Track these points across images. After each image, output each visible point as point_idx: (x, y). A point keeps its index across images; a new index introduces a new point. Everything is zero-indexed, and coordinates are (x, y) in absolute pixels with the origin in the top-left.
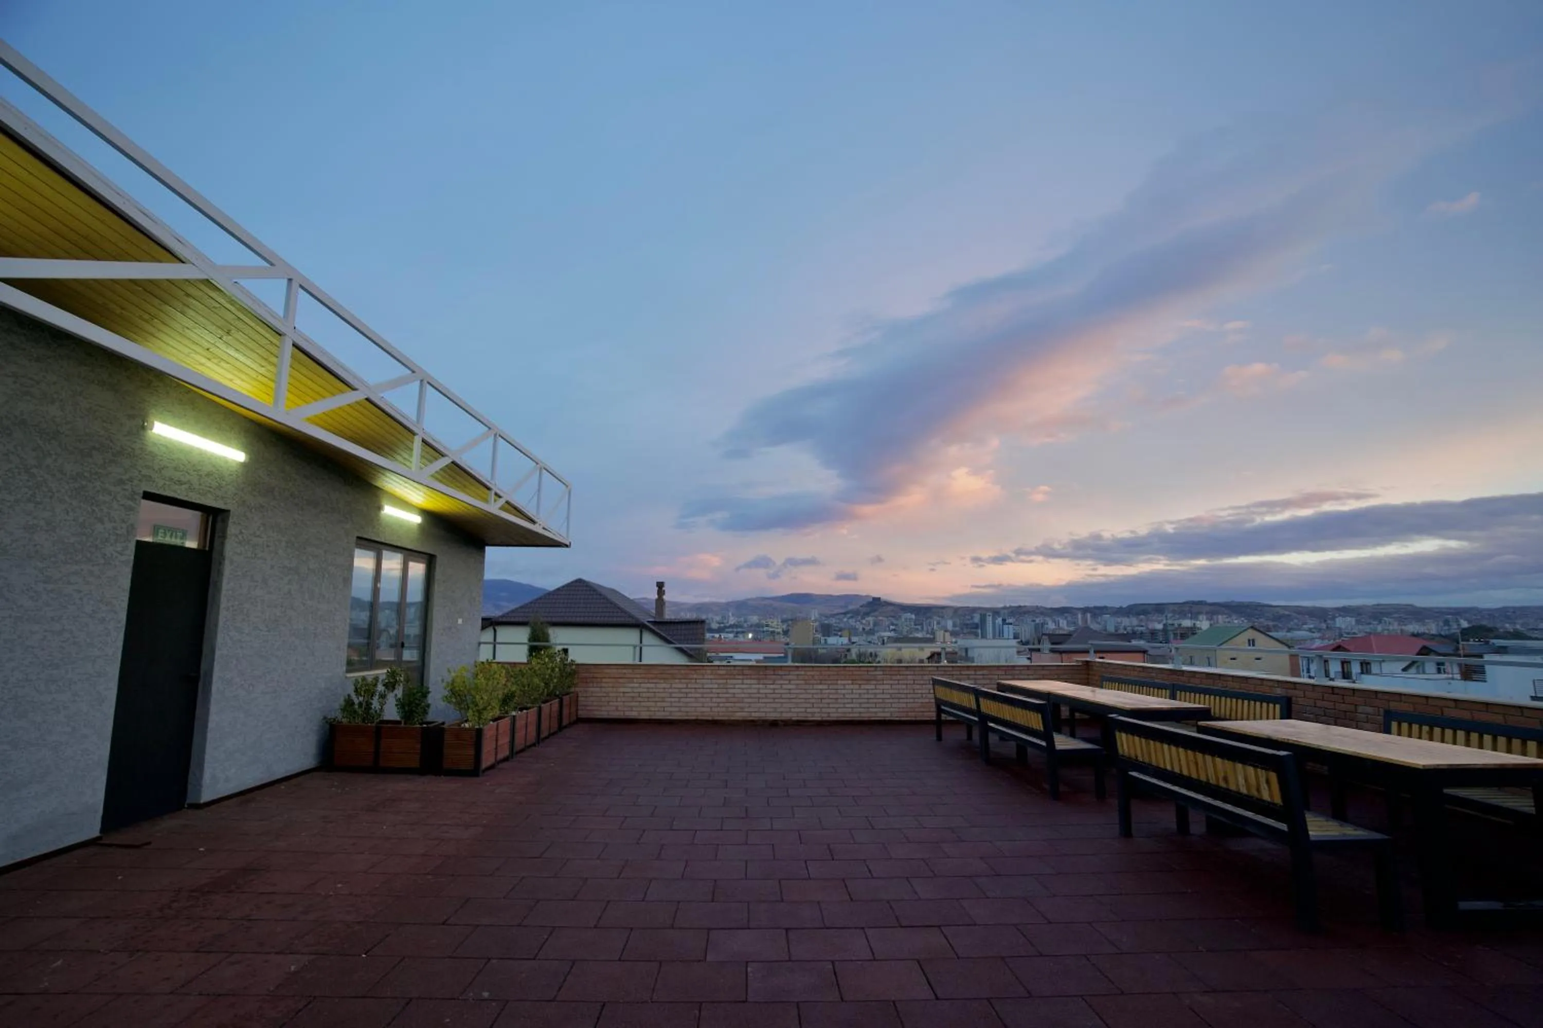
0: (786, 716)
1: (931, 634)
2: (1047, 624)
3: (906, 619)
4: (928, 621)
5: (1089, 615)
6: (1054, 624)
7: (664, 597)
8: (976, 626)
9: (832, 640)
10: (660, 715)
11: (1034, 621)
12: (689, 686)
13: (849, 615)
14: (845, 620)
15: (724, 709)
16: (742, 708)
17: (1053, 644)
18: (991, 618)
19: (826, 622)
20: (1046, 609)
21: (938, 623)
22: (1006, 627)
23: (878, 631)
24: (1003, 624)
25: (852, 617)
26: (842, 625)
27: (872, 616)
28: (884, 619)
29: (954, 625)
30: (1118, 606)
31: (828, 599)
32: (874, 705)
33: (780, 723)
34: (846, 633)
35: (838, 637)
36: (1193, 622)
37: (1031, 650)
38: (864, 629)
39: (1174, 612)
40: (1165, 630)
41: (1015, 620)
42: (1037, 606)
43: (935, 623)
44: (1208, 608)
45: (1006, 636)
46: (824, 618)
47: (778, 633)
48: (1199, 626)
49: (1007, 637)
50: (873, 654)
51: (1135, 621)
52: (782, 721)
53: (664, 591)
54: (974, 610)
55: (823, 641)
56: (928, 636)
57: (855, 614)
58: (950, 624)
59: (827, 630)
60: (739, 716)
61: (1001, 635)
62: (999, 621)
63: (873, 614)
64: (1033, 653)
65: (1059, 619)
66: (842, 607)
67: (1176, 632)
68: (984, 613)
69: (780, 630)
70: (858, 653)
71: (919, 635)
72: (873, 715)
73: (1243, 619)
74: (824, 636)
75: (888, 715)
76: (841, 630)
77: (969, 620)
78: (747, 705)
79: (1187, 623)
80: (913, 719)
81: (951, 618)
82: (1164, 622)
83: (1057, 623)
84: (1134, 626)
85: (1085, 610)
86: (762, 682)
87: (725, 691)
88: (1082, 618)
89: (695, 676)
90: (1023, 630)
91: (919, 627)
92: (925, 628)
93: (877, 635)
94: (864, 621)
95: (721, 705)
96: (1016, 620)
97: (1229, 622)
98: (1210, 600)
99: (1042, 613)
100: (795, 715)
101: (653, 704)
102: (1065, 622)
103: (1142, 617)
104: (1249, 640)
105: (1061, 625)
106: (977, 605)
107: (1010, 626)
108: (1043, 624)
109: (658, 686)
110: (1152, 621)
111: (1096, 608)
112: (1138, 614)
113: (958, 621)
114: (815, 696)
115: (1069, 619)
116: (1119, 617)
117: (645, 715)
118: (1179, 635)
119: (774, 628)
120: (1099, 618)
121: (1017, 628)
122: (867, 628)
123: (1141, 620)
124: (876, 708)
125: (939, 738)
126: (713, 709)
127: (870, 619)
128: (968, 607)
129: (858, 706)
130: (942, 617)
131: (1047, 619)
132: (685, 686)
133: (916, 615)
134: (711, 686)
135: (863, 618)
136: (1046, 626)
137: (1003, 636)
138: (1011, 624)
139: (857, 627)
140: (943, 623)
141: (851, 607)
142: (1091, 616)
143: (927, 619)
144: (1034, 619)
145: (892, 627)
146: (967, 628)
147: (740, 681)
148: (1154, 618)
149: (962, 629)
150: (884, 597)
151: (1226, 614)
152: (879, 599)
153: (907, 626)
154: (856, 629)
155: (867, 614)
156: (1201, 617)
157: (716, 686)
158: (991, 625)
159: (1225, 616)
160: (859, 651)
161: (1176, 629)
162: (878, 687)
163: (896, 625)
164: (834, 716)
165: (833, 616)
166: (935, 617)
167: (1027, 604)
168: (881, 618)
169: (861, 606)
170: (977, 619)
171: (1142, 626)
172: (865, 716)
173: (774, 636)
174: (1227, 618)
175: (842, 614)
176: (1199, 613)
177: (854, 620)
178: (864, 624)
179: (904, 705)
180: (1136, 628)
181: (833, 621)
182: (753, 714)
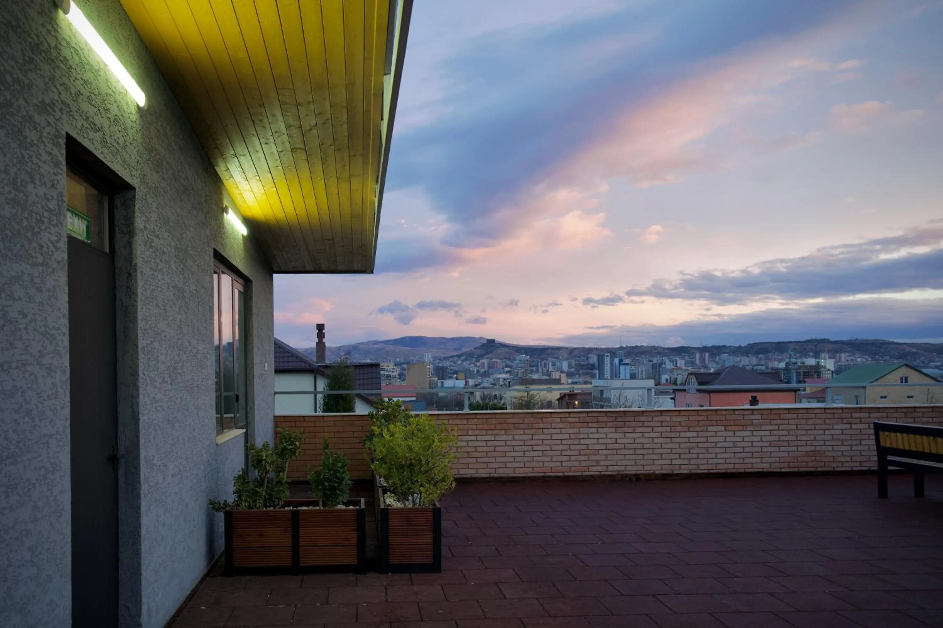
0: (649, 469)
1: (547, 376)
2: (665, 364)
3: (521, 361)
4: (543, 362)
5: (707, 354)
6: (672, 364)
7: (324, 340)
8: (593, 367)
9: (448, 383)
10: (502, 472)
11: (650, 361)
12: (535, 437)
13: (463, 358)
14: (459, 362)
15: (577, 464)
16: (598, 461)
17: (700, 384)
18: (609, 358)
19: (441, 365)
20: (664, 348)
21: (554, 364)
22: (622, 367)
23: (493, 374)
24: (620, 365)
25: (465, 360)
26: (456, 368)
27: (488, 358)
28: (498, 361)
29: (570, 366)
30: (737, 345)
31: (441, 342)
32: (750, 455)
33: (641, 477)
34: (461, 375)
35: (454, 380)
36: (818, 360)
37: (675, 391)
38: (478, 371)
39: (794, 350)
40: (787, 369)
41: (630, 360)
42: (654, 346)
43: (550, 364)
44: (831, 346)
45: (622, 376)
46: (438, 361)
47: (395, 377)
48: (822, 364)
49: (624, 378)
50: (498, 396)
51: (754, 360)
52: (645, 475)
53: (324, 333)
54: (590, 350)
55: (439, 385)
56: (544, 377)
57: (469, 356)
58: (565, 366)
59: (441, 373)
60: (595, 470)
61: (618, 375)
62: (616, 361)
63: (487, 356)
64: (677, 393)
65: (678, 359)
66: (455, 349)
67: (799, 371)
68: (601, 353)
69: (396, 374)
70: (482, 395)
71: (536, 377)
72: (750, 466)
73: (867, 357)
74: (439, 379)
75: (767, 465)
76: (456, 372)
77: (584, 360)
78: (604, 457)
79: (811, 362)
80: (796, 470)
81: (567, 359)
82: (787, 360)
83: (675, 363)
84: (754, 366)
85: (704, 350)
86: (620, 430)
87: (577, 442)
88: (700, 358)
89: (541, 426)
90: (640, 370)
91: (534, 369)
92: (540, 370)
93: (492, 377)
94: (478, 364)
95: (573, 458)
96: (632, 361)
97: (852, 360)
98: (832, 339)
99: (659, 353)
100: (659, 467)
101: (493, 460)
102: (683, 362)
103: (761, 356)
104: (902, 378)
105: (679, 365)
106: (593, 346)
107: (628, 367)
108: (660, 364)
109: (498, 438)
110: (771, 359)
111: (714, 347)
112: (758, 353)
113: (573, 362)
114: (683, 445)
115: (687, 358)
116: (738, 356)
117: (483, 473)
118: (802, 373)
119: (390, 371)
120: (717, 357)
121: (633, 368)
122: (482, 371)
123: (761, 359)
124: (752, 457)
125: (883, 493)
126: (564, 464)
127: (485, 361)
128: (584, 348)
129: (732, 455)
130: (558, 358)
131: (665, 359)
132: (530, 437)
133: (530, 356)
134: (560, 437)
135: (477, 360)
136: (663, 366)
137: (619, 377)
138: (627, 364)
139: (471, 369)
140: (558, 364)
141: (464, 350)
142: (710, 356)
143: (542, 360)
144: (651, 359)
145: (507, 369)
146: (582, 369)
147: (594, 430)
148: (773, 357)
149: (577, 370)
150: (498, 339)
151: (848, 352)
152: (493, 341)
153: (522, 368)
154: (472, 372)
155: (481, 356)
156: (823, 355)
157: (567, 436)
158: (609, 365)
159: (847, 354)
160: (484, 393)
161: (799, 368)
162: (755, 433)
163: (511, 367)
164: (704, 468)
165: (446, 358)
166: (550, 359)
167: (645, 344)
168: (494, 360)
169: (475, 348)
170: (594, 359)
171: (762, 365)
172: (740, 468)
173: (390, 380)
174: (850, 356)
175: (457, 356)
176: (822, 351)
177: (468, 362)
178: (479, 367)
179: (786, 454)
180: (755, 368)
181: (447, 364)
182: (610, 468)
